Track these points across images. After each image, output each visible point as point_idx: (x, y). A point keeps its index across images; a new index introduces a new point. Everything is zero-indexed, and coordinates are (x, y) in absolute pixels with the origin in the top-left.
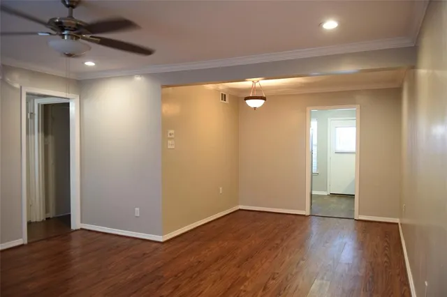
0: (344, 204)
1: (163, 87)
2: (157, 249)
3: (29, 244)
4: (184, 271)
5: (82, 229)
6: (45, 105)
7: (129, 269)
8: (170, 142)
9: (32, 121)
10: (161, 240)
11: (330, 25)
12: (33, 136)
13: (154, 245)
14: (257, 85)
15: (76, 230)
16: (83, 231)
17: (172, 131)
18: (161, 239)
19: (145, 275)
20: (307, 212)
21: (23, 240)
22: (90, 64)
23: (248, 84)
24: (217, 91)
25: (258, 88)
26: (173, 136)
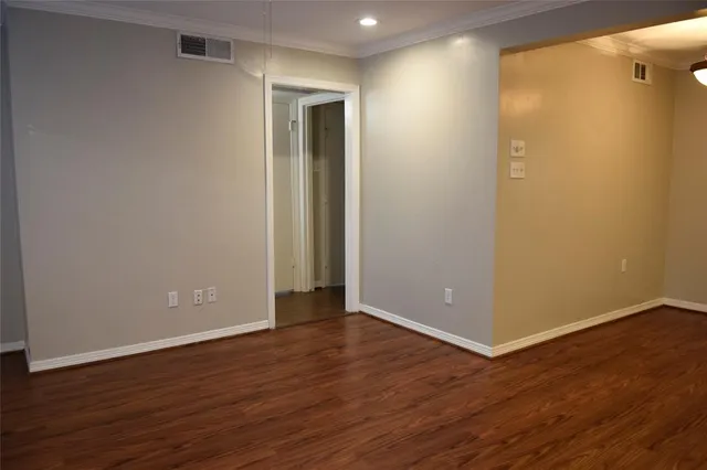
1: (504, 52)
2: (477, 371)
3: (277, 328)
4: (524, 433)
5: (361, 313)
6: (313, 107)
7: (415, 406)
8: (514, 165)
9: (295, 133)
10: (490, 355)
12: (295, 158)
13: (475, 362)
15: (352, 314)
16: (362, 317)
17: (522, 144)
18: (489, 351)
19: (442, 427)
21: (269, 322)
22: (368, 22)
26: (521, 153)
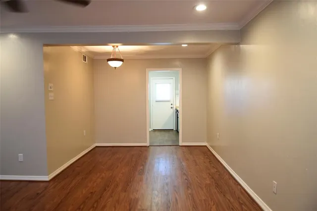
0: (166, 136)
1: (45, 45)
4: (84, 203)
8: (50, 94)
10: (48, 180)
11: (201, 8)
14: (117, 50)
17: (51, 85)
20: (147, 144)
23: (108, 48)
24: (80, 53)
25: (117, 52)
26: (52, 89)
